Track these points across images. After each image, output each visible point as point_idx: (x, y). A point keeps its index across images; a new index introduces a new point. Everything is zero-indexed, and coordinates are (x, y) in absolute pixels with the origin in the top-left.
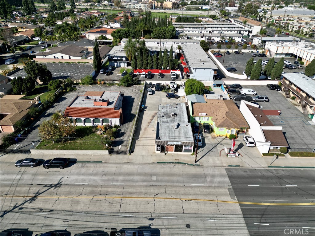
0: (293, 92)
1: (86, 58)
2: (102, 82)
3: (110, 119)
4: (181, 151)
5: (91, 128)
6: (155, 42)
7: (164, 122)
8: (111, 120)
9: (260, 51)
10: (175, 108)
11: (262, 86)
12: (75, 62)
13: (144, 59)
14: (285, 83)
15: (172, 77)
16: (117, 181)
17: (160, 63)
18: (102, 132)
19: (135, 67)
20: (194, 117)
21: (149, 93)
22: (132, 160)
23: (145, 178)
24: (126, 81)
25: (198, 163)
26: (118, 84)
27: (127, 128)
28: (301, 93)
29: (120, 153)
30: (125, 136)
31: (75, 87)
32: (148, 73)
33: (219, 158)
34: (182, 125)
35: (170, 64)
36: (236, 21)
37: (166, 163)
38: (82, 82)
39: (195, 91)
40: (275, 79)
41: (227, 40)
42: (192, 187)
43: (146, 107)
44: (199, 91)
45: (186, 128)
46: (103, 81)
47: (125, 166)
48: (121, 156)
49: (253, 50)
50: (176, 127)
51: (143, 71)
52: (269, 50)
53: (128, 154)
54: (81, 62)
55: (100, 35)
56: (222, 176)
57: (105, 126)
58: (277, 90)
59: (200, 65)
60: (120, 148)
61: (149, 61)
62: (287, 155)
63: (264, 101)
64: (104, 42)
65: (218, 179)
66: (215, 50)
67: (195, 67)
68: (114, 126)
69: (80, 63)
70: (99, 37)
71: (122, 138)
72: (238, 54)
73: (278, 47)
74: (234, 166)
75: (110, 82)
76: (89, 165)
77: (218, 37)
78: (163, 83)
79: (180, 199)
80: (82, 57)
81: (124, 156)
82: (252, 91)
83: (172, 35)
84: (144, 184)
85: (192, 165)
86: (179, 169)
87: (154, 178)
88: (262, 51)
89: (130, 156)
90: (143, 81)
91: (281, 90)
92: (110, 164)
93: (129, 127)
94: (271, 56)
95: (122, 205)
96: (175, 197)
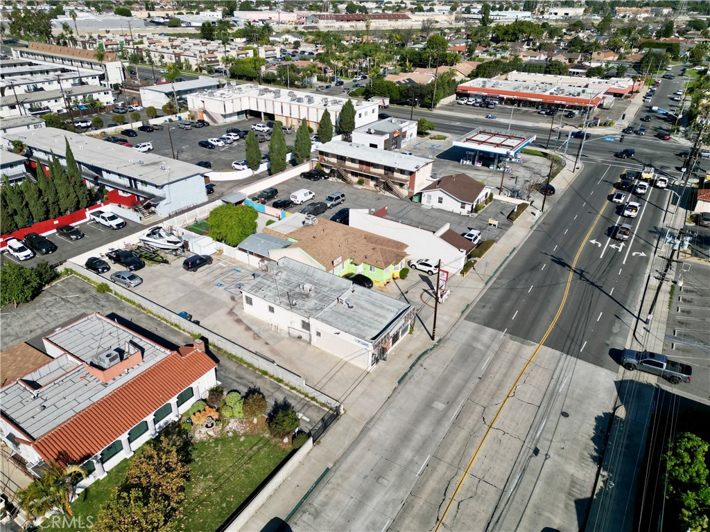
0: (355, 174)
4: (398, 338)
9: (185, 116)
14: (329, 163)
16: (413, 463)
22: (362, 416)
28: (372, 170)
29: (326, 426)
30: (265, 392)
33: (439, 311)
37: (408, 372)
41: (82, 105)
42: (488, 372)
45: (359, 296)
48: (337, 428)
50: (347, 305)
52: (205, 112)
53: (342, 412)
65: (485, 338)
71: (270, 401)
73: (224, 102)
74: (466, 309)
82: (310, 193)
84: (447, 424)
85: (435, 346)
86: (435, 365)
87: (440, 406)
88: (189, 115)
89: (348, 413)
90: (61, 264)
91: (329, 175)
92: (346, 457)
93: (236, 373)
94: (214, 121)
95: (486, 479)
96: (501, 401)
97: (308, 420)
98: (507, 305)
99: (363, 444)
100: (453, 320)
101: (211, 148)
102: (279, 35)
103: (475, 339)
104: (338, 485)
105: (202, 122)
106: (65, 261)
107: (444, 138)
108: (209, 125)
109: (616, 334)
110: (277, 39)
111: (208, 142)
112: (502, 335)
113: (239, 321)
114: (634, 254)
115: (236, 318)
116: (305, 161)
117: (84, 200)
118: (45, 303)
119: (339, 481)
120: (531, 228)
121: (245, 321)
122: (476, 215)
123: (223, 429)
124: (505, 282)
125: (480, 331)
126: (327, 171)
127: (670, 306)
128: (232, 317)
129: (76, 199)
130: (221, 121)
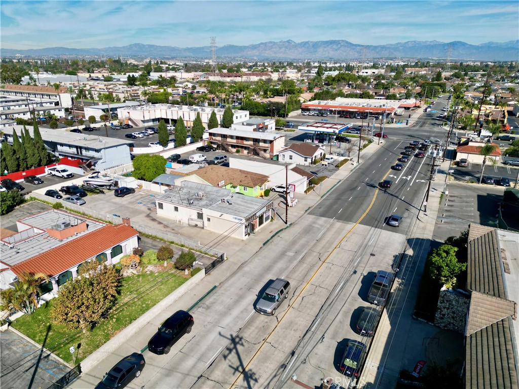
0: (234, 146)
3: (123, 244)
4: (263, 222)
8: (126, 245)
14: (217, 140)
15: (65, 174)
23: (285, 260)
25: (289, 223)
28: (245, 142)
29: (214, 266)
33: (290, 211)
37: (270, 239)
41: (42, 117)
42: (322, 237)
45: (236, 199)
48: (222, 267)
49: (105, 123)
50: (230, 203)
52: (130, 119)
53: (225, 259)
58: (214, 150)
59: (101, 143)
62: (314, 185)
65: (320, 222)
72: (92, 131)
73: (144, 112)
74: (308, 209)
76: (209, 300)
79: (336, 248)
82: (203, 156)
84: (295, 263)
85: (287, 227)
86: (287, 236)
87: (291, 254)
88: (118, 122)
89: (230, 259)
90: (28, 194)
91: (216, 149)
92: (229, 280)
93: (152, 244)
94: (137, 125)
95: (321, 286)
96: (331, 250)
97: (202, 264)
98: (335, 206)
99: (239, 274)
100: (300, 215)
101: (134, 138)
102: (181, 83)
103: (314, 223)
104: (222, 293)
105: (128, 125)
106: (31, 192)
107: (294, 131)
108: (132, 127)
109: (406, 218)
110: (180, 85)
111: (132, 134)
112: (332, 220)
113: (154, 220)
114: (417, 181)
115: (151, 218)
116: (199, 140)
117: (45, 159)
118: (16, 215)
119: (223, 292)
120: (351, 171)
121: (158, 220)
122: (315, 165)
123: (143, 270)
124: (334, 196)
125: (317, 219)
126: (215, 146)
127: (440, 203)
128: (148, 218)
129: (39, 158)
130: (141, 125)
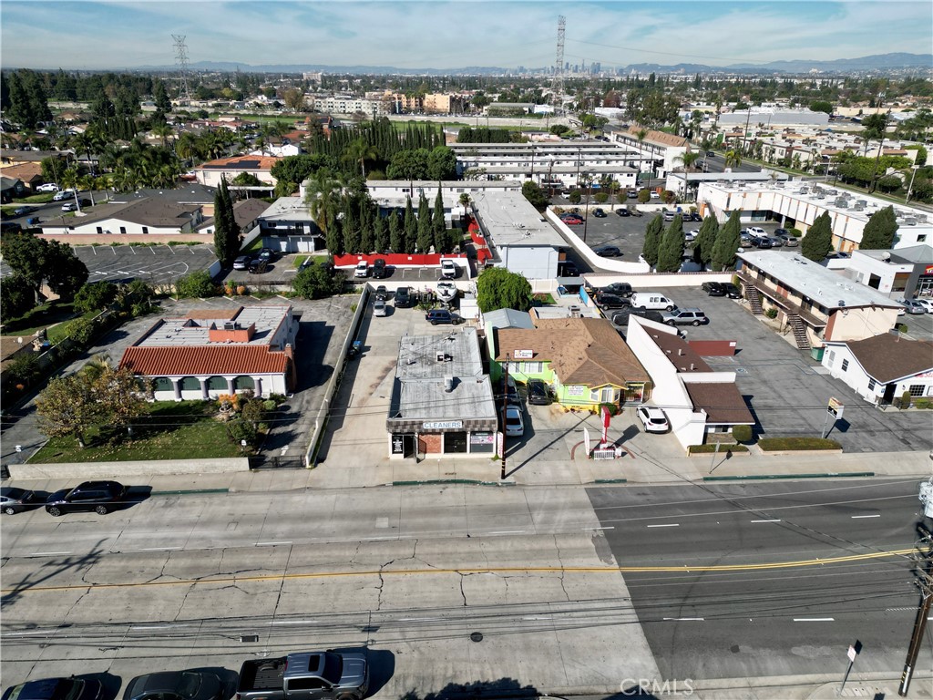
0: (769, 299)
1: (195, 231)
2: (240, 289)
3: (256, 377)
4: (463, 450)
5: (198, 407)
6: (397, 187)
7: (415, 376)
8: (261, 380)
9: (686, 208)
10: (449, 342)
11: (691, 289)
12: (160, 244)
13: (362, 224)
14: (749, 277)
15: (445, 271)
16: (272, 537)
17: (409, 234)
18: (232, 414)
19: (336, 249)
20: (501, 364)
21: (376, 312)
22: (319, 481)
23: (354, 524)
24: (311, 282)
25: (509, 479)
26: (287, 294)
27: (308, 402)
28: (791, 297)
29: (283, 466)
30: (300, 421)
31: (159, 304)
32: (376, 263)
33: (571, 463)
34: (465, 381)
35: (436, 237)
36: (622, 137)
37: (420, 483)
38: (178, 290)
39: (503, 300)
40: (723, 269)
41: (597, 183)
42: (490, 539)
43: (368, 349)
44: (515, 301)
45: (477, 388)
46: (241, 284)
47: (297, 498)
48: (285, 474)
49: (666, 206)
50: (449, 388)
51: (360, 258)
52: (708, 205)
53: (308, 466)
54: (178, 241)
55: (240, 173)
56: (576, 506)
57: (240, 398)
58: (730, 297)
59: (522, 238)
60: (283, 454)
61: (376, 232)
62: (755, 448)
63: (695, 323)
64: (249, 191)
65: (564, 516)
66: (564, 207)
67: (505, 244)
68: (268, 397)
69: (177, 246)
70: (235, 179)
71: (290, 428)
72: (628, 215)
73: (730, 194)
74: (610, 482)
75: (263, 288)
76: (187, 500)
77: (572, 176)
78: (419, 287)
79: (456, 571)
80: (181, 227)
81: (296, 471)
82: (663, 300)
83: (446, 171)
84: (354, 538)
85: (494, 484)
86: (456, 497)
87: (383, 523)
88: (692, 208)
89: (313, 471)
90: (361, 283)
91: (739, 296)
92: (254, 495)
96: (440, 567)
99: (276, 497)
100: (567, 481)
103: (552, 509)
104: (211, 504)
106: (365, 282)
112: (591, 528)
119: (216, 502)
124: (744, 493)
128: (390, 365)
